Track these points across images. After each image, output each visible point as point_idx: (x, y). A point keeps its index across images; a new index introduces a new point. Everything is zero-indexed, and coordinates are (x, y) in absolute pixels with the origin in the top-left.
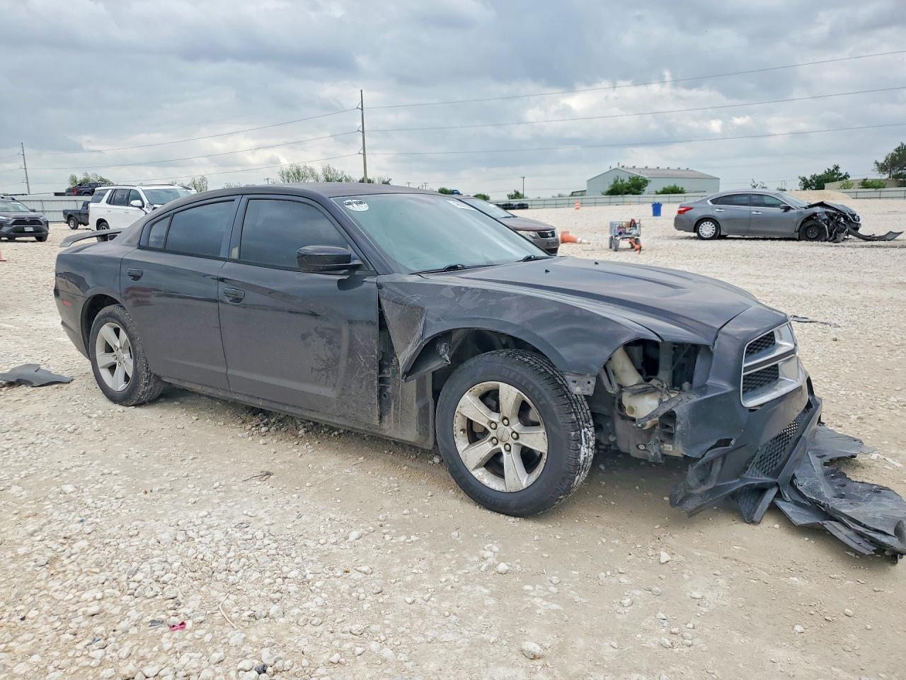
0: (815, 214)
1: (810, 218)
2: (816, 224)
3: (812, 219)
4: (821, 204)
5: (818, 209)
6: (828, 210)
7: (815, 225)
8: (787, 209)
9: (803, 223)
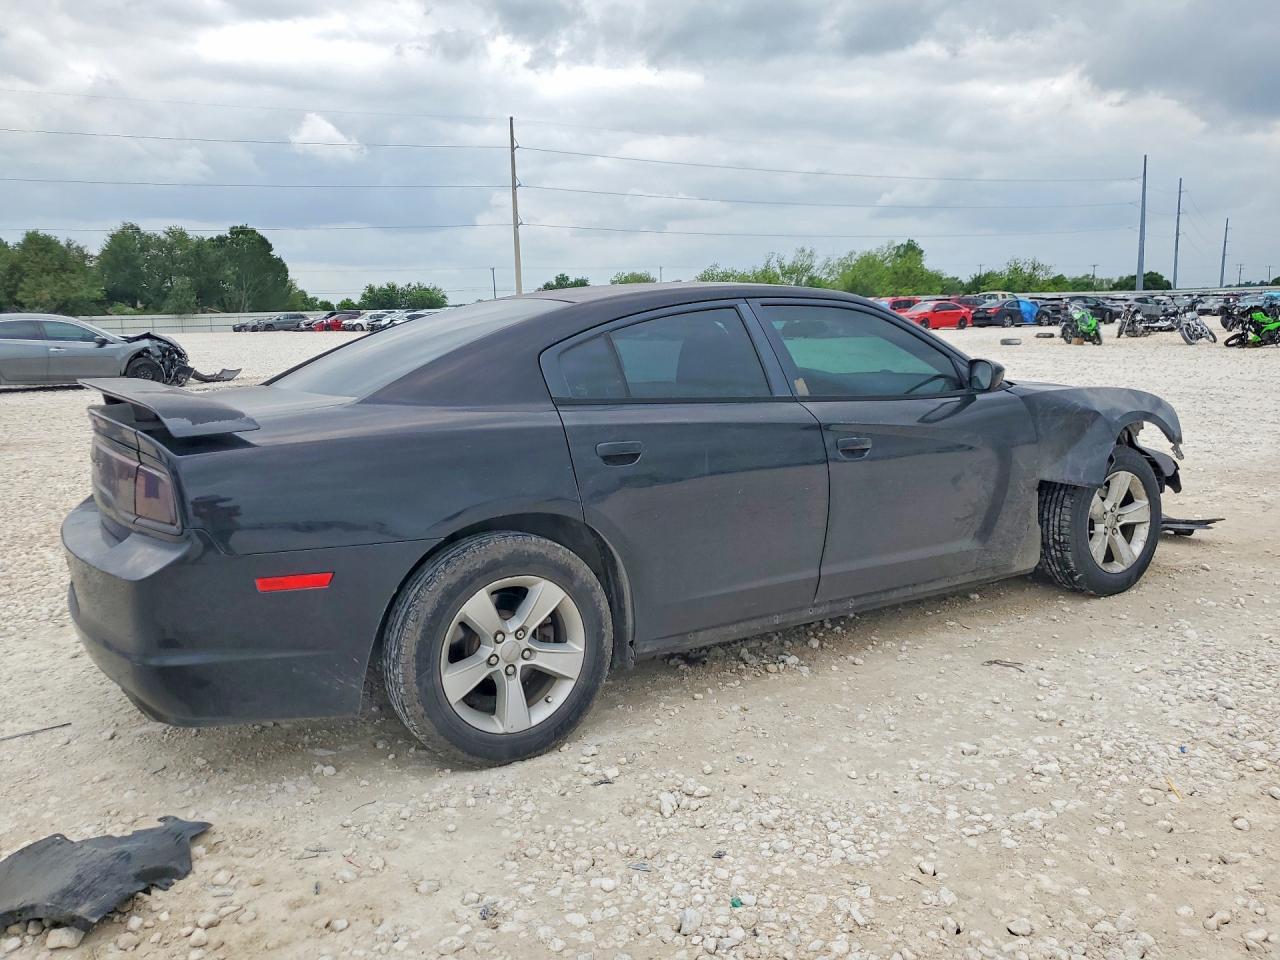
0: (146, 350)
1: (139, 355)
2: (149, 362)
3: (142, 356)
4: (148, 336)
5: (146, 343)
6: (161, 344)
7: (145, 365)
8: (103, 343)
9: (130, 362)
